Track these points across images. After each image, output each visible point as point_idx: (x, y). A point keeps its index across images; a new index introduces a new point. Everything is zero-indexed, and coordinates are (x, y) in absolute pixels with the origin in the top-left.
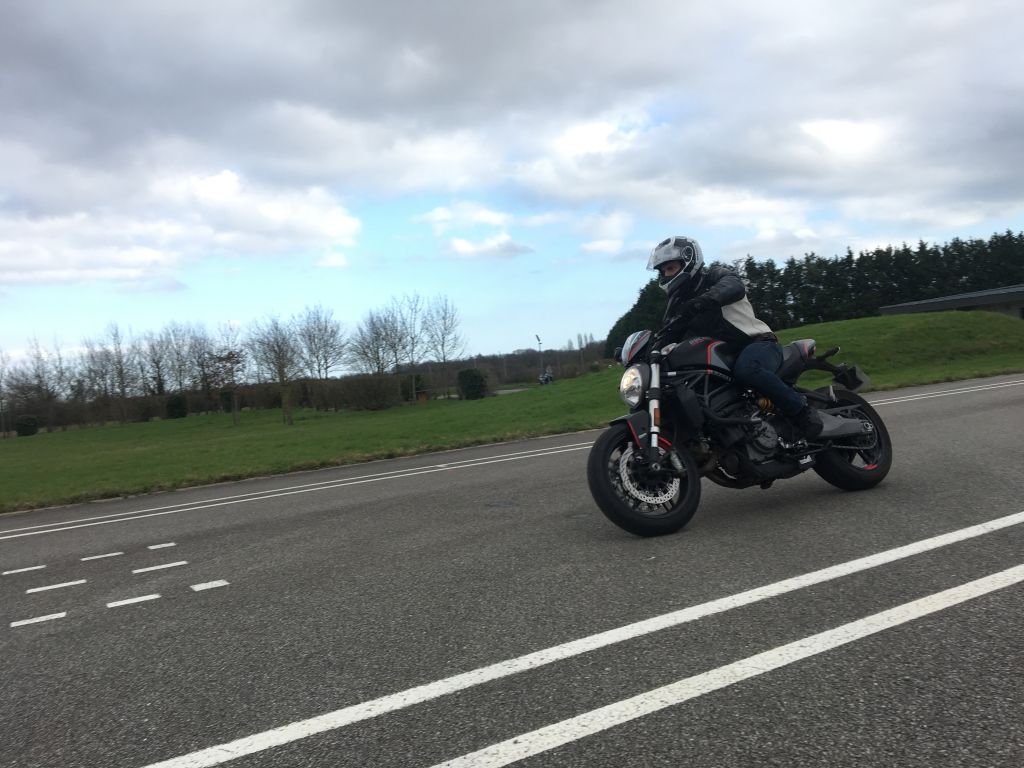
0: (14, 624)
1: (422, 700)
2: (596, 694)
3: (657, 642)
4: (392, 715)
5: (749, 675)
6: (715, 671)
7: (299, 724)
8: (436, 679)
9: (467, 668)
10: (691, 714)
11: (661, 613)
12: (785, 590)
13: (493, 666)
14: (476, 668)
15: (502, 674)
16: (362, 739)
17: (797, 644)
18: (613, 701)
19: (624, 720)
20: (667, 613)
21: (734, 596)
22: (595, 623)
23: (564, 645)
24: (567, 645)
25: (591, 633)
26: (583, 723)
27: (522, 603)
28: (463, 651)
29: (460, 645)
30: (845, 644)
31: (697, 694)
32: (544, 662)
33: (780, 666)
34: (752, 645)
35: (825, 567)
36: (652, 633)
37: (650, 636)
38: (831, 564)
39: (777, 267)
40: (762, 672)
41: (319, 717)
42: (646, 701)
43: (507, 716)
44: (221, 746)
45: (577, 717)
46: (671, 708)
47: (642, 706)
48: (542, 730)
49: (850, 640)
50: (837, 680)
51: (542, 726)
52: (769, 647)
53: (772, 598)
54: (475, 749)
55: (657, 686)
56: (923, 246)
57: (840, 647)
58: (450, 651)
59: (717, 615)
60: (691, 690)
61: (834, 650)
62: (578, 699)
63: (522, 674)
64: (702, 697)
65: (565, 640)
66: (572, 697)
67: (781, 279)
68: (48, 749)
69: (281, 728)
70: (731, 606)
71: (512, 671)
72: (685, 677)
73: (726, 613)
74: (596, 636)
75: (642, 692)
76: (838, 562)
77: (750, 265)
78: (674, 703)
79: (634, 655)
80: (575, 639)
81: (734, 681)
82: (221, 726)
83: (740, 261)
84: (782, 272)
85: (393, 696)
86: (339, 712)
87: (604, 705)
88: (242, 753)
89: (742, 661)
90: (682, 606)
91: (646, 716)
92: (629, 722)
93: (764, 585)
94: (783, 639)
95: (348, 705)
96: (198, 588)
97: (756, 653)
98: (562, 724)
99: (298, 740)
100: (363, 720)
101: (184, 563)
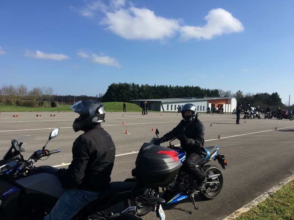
56: (170, 86)
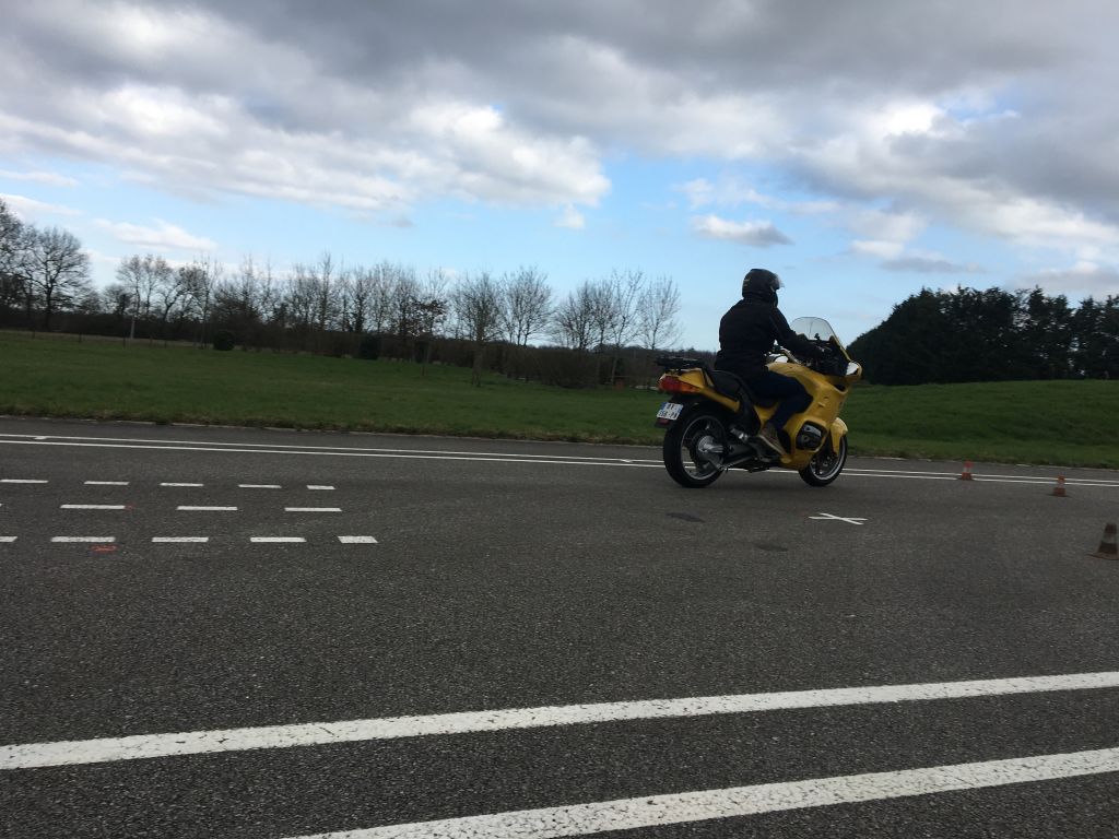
0: (155, 540)
1: (553, 724)
2: (757, 766)
3: (842, 720)
4: (515, 733)
5: (951, 788)
6: (909, 771)
7: (413, 718)
8: (573, 702)
9: (611, 698)
10: (870, 820)
11: (853, 684)
12: (1013, 690)
13: (641, 703)
14: (622, 700)
15: (649, 715)
16: (477, 754)
17: (1019, 761)
18: (776, 780)
19: (785, 807)
20: (860, 686)
21: (947, 684)
22: (769, 678)
23: (728, 697)
24: (733, 698)
25: (763, 690)
26: (735, 800)
27: (687, 635)
28: (611, 676)
29: (608, 669)
30: (1082, 776)
31: (882, 796)
32: (700, 712)
33: (993, 784)
34: (961, 750)
35: (1068, 673)
36: (839, 707)
37: (834, 709)
38: (1077, 671)
39: (1068, 307)
40: (968, 787)
41: (435, 716)
42: (817, 790)
43: (646, 768)
44: (323, 725)
45: (730, 789)
46: (846, 807)
47: (811, 795)
48: (684, 795)
49: (1088, 772)
50: (1064, 820)
51: (685, 790)
52: (982, 758)
53: (994, 697)
54: (601, 799)
55: (833, 774)
57: (1075, 778)
58: (596, 674)
59: (921, 702)
60: (876, 790)
61: (1065, 780)
62: (734, 767)
63: (673, 720)
64: (888, 800)
65: (730, 691)
66: (728, 763)
67: (1071, 320)
68: (148, 683)
69: (391, 719)
70: (941, 695)
71: (661, 713)
72: (870, 771)
73: (933, 702)
74: (768, 695)
75: (813, 777)
76: (1086, 670)
77: (1036, 297)
78: (851, 801)
79: (811, 728)
80: (743, 693)
81: (930, 791)
82: (330, 701)
83: (1025, 291)
84: (1074, 312)
85: (521, 710)
86: (458, 715)
87: (764, 782)
88: (343, 738)
89: (944, 767)
90: (880, 682)
91: (814, 809)
92: (791, 811)
93: (986, 678)
94: (1001, 752)
95: (470, 709)
96: (345, 540)
97: (964, 762)
98: (710, 793)
99: (406, 738)
100: (482, 732)
101: (338, 510)
